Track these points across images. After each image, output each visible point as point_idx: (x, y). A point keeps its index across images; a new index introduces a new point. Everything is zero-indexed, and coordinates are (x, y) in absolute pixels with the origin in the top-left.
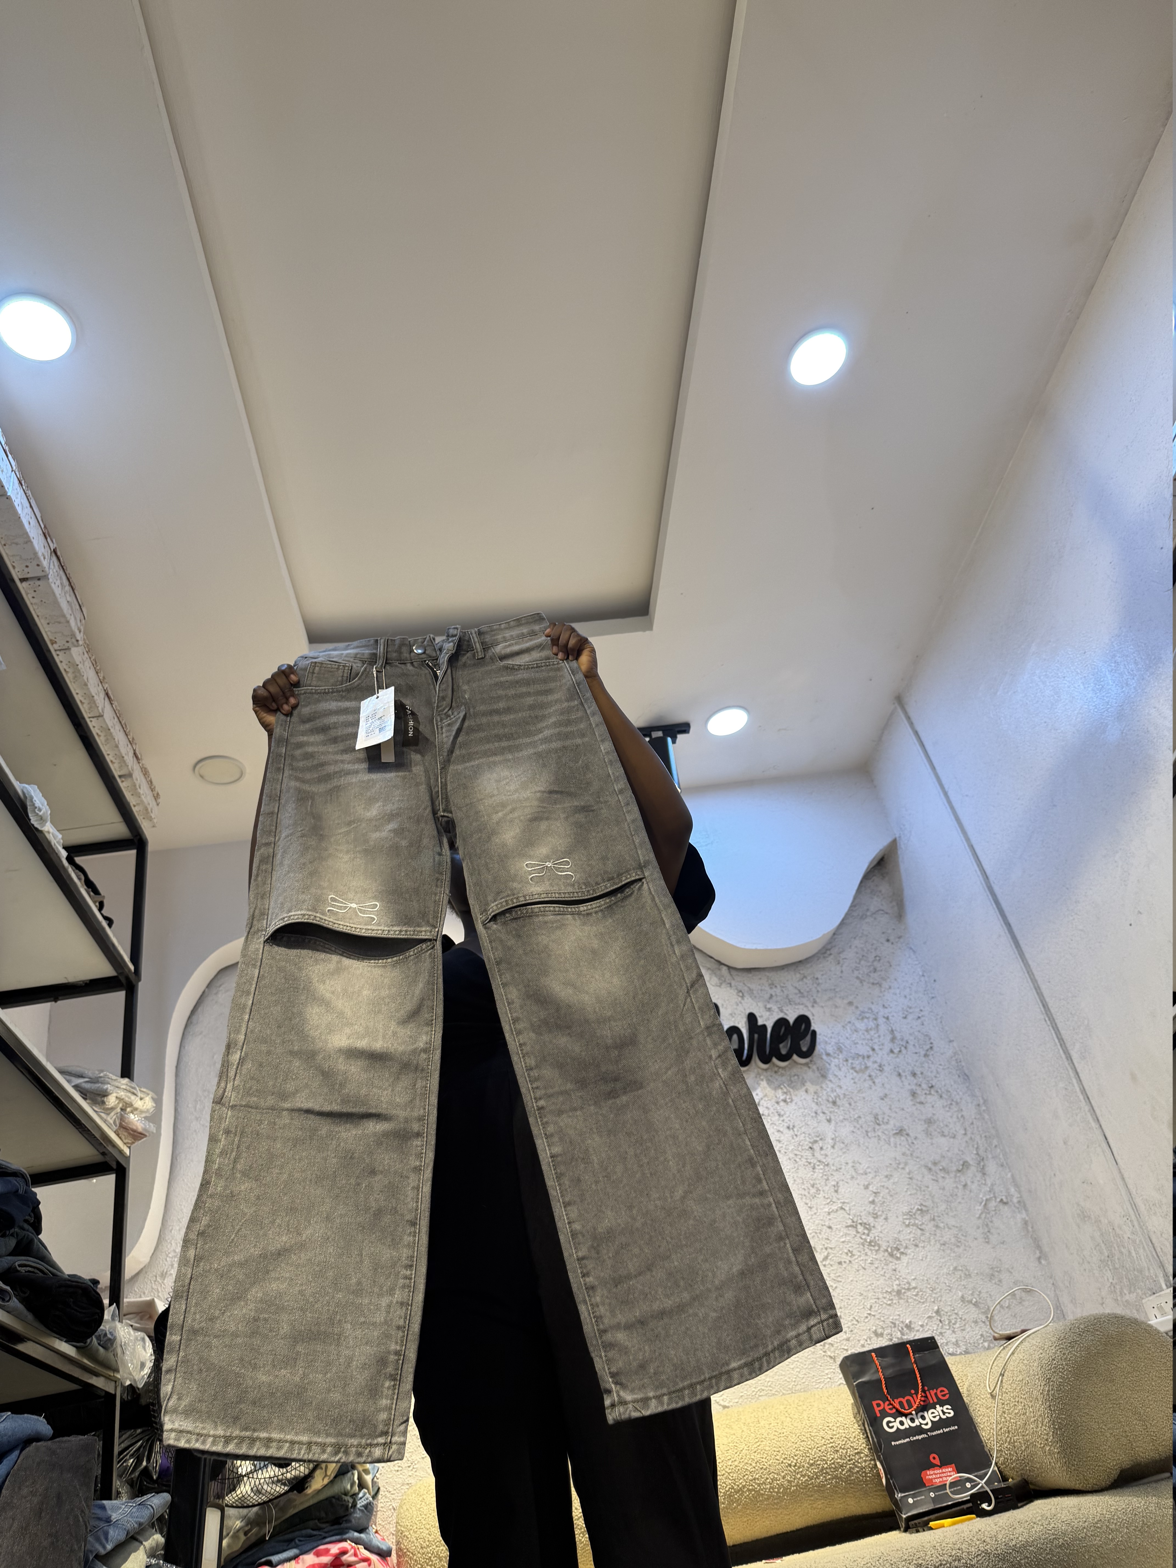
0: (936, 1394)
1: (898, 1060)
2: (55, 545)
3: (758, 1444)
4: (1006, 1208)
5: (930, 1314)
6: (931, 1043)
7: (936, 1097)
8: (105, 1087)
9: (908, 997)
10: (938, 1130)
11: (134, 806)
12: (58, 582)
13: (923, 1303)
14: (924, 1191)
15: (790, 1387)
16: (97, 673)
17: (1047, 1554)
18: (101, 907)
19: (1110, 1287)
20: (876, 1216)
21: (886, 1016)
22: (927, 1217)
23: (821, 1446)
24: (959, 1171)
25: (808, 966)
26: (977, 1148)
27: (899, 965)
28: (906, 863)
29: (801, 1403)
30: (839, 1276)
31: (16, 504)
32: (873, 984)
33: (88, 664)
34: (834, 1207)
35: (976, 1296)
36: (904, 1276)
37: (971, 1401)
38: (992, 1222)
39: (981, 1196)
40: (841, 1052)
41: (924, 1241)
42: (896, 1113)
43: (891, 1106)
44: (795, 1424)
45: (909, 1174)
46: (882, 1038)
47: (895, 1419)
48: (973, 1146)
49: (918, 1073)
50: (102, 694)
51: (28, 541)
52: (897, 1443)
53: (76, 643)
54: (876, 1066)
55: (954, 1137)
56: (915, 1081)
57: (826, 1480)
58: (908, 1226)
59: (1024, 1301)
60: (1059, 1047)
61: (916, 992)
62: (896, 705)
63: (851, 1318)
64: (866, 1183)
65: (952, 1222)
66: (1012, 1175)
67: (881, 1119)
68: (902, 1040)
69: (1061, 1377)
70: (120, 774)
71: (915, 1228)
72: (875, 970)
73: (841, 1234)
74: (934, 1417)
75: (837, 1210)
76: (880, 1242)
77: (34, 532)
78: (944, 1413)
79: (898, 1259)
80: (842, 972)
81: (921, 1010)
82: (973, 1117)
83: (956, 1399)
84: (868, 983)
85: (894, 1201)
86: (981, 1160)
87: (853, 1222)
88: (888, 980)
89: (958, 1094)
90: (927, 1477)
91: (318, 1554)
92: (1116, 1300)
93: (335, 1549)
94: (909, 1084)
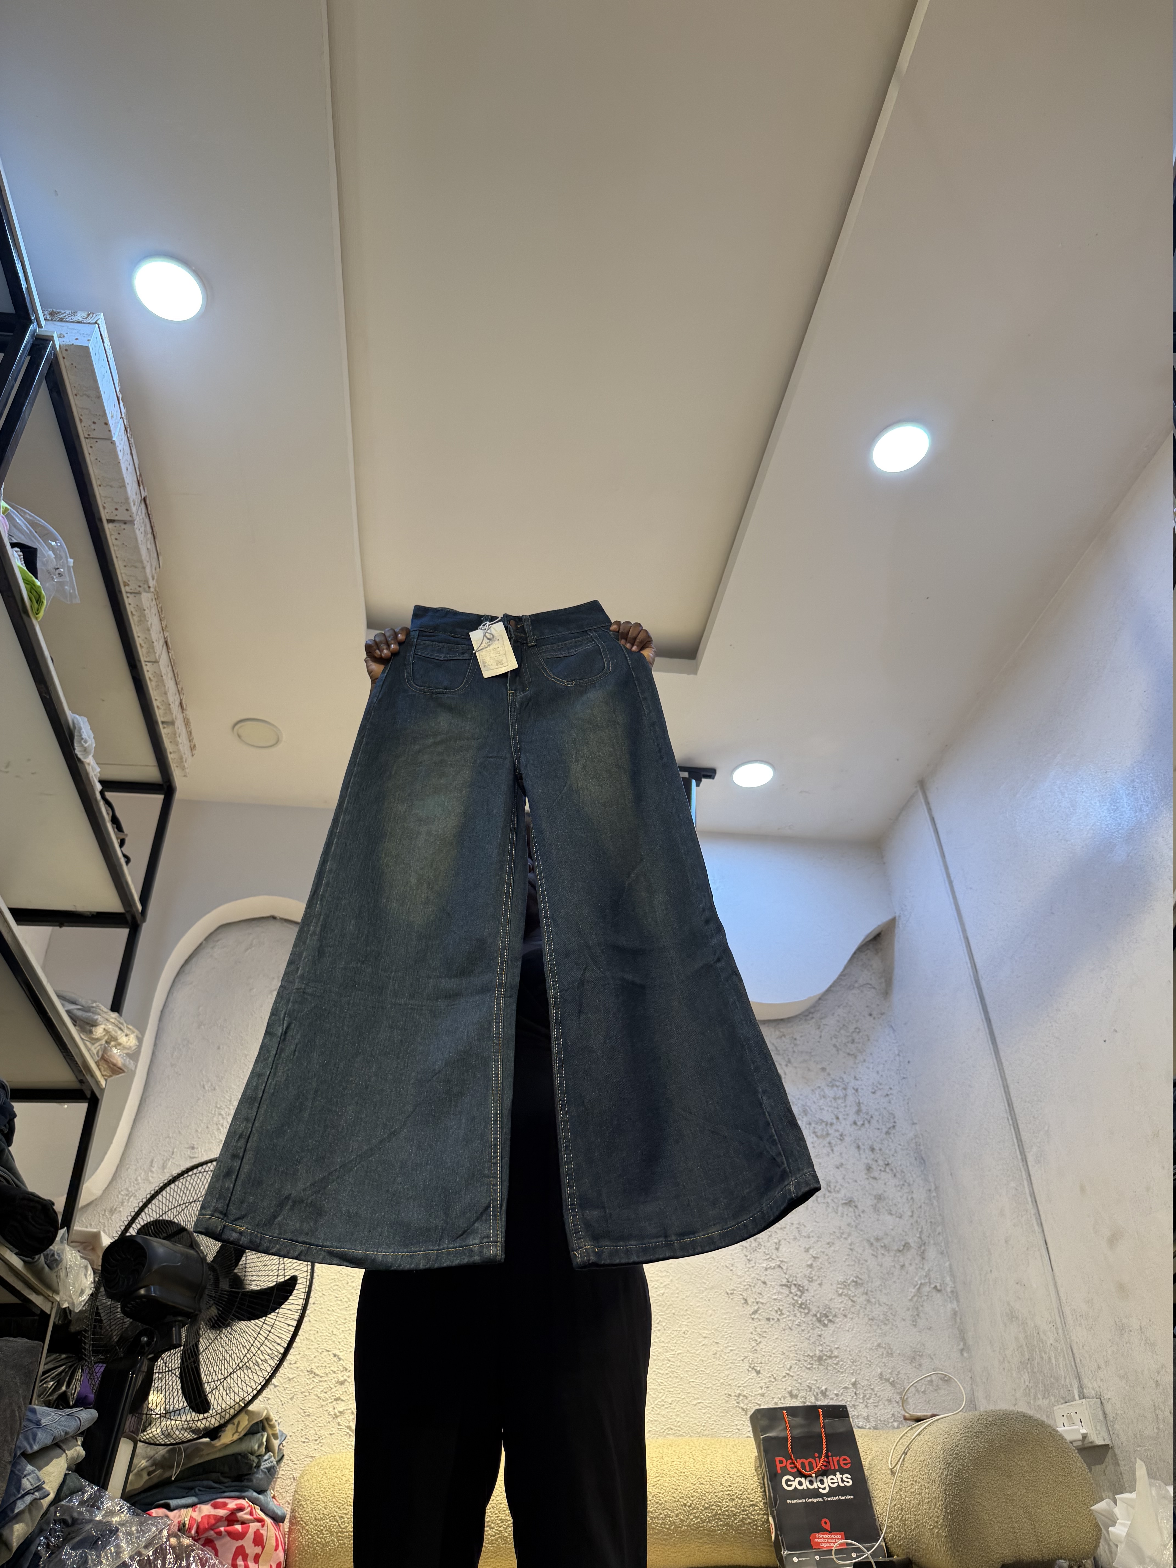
0: (838, 1461)
1: (860, 1132)
2: (146, 494)
3: (658, 1479)
4: (939, 1295)
5: (846, 1385)
6: (895, 1122)
7: (890, 1175)
8: (96, 1017)
9: (880, 1073)
10: (886, 1208)
11: (171, 753)
12: (142, 529)
13: (842, 1373)
14: (862, 1264)
15: (699, 1430)
16: (161, 620)
18: (122, 843)
19: (1025, 1389)
20: (811, 1280)
21: (856, 1088)
22: (861, 1290)
23: (718, 1492)
24: (900, 1251)
25: (789, 1025)
26: (921, 1232)
27: (877, 1041)
28: (901, 942)
29: (707, 1447)
30: (765, 1332)
31: (118, 449)
32: (849, 1054)
33: (154, 610)
34: (773, 1265)
35: (894, 1376)
36: (828, 1344)
37: (871, 1475)
38: (922, 1306)
39: (916, 1279)
40: (806, 1115)
41: (853, 1313)
42: (849, 1183)
43: (845, 1175)
44: (698, 1467)
45: (851, 1244)
46: (848, 1108)
47: (795, 1478)
48: (917, 1229)
49: (877, 1148)
50: (162, 642)
51: (123, 486)
52: (793, 1502)
53: (147, 589)
54: (837, 1134)
55: (900, 1217)
56: (873, 1156)
57: (717, 1526)
58: (840, 1295)
59: (940, 1389)
60: (1017, 1147)
61: (888, 1070)
62: (918, 788)
63: (769, 1375)
64: (807, 1247)
65: (884, 1299)
66: (950, 1265)
67: (832, 1187)
68: (867, 1114)
69: (961, 1464)
70: (163, 720)
71: (847, 1298)
72: (853, 1041)
73: (775, 1291)
74: (833, 1483)
75: (774, 1268)
76: (811, 1306)
77: (130, 479)
78: (843, 1481)
79: (825, 1325)
80: (821, 1037)
81: (891, 1089)
82: (923, 1201)
83: (856, 1470)
84: (844, 1052)
85: (831, 1269)
86: (923, 1245)
87: (788, 1282)
88: (864, 1054)
89: (912, 1176)
90: (816, 1540)
91: (215, 1506)
92: (1029, 1403)
93: (232, 1504)
94: (866, 1158)
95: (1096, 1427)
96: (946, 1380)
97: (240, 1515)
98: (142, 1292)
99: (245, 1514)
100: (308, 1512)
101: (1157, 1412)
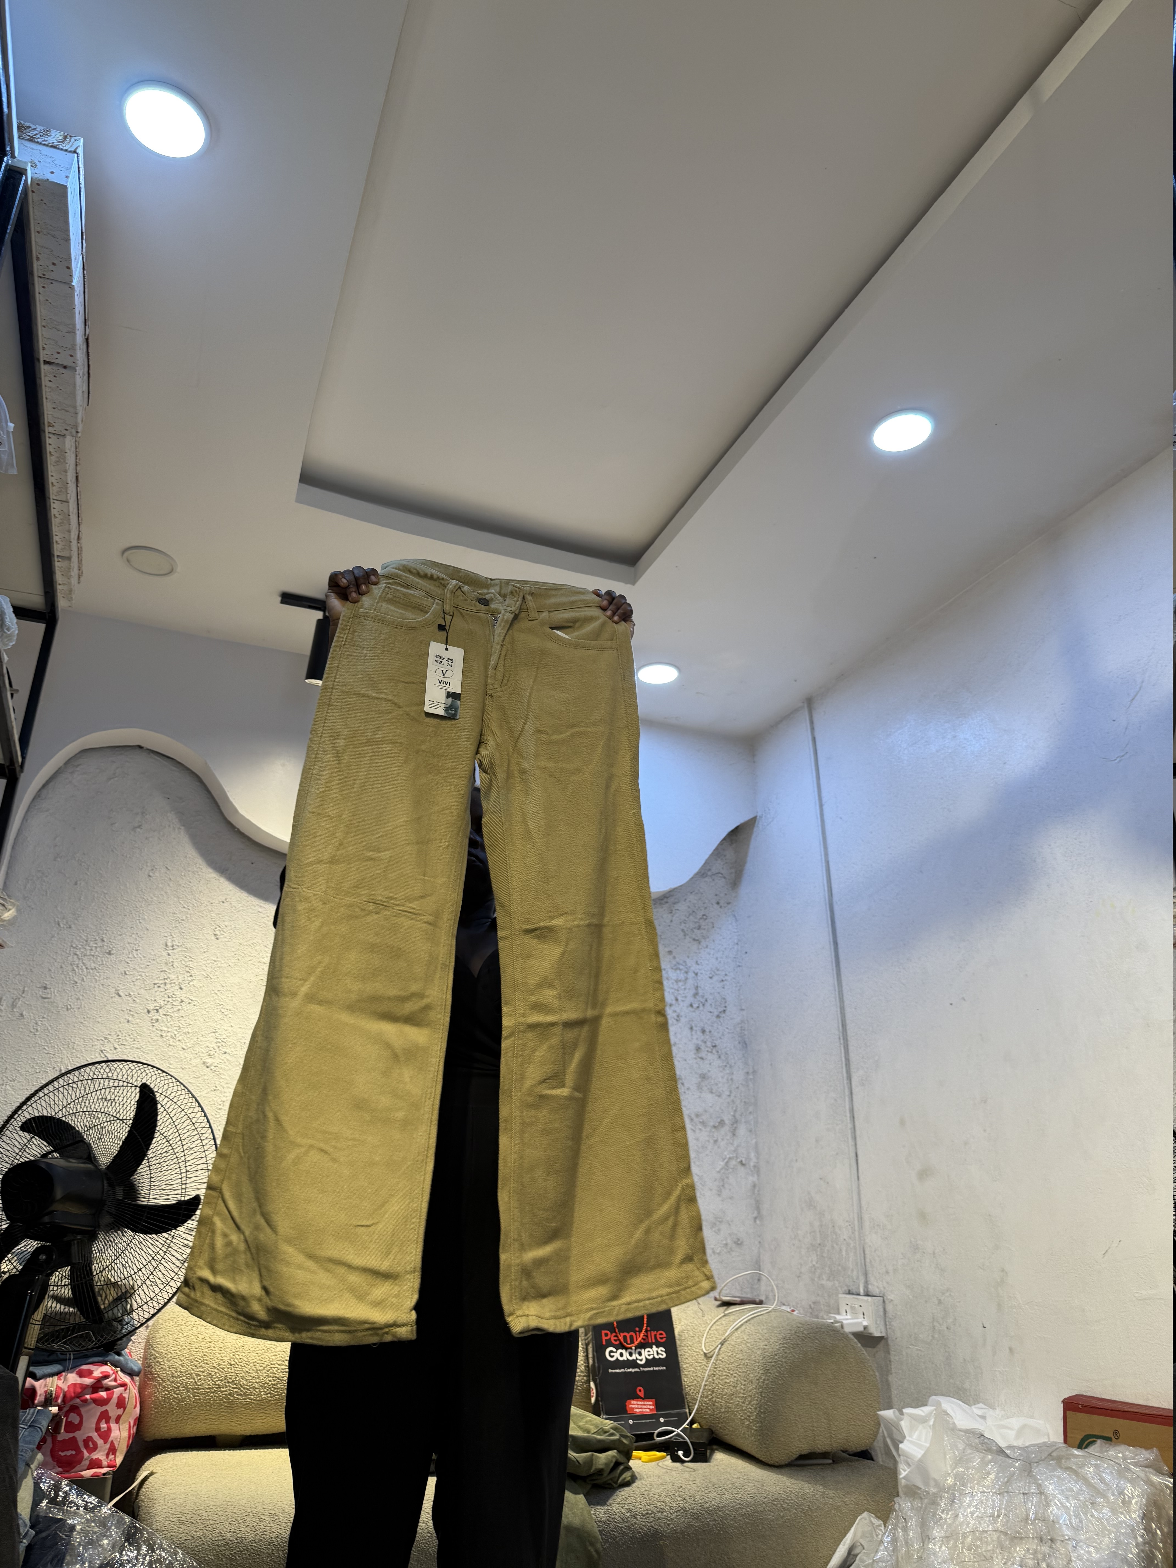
0: (655, 1336)
1: (694, 1014)
4: (743, 1168)
6: (726, 1007)
7: (715, 1056)
9: (719, 959)
10: (709, 1087)
11: (60, 585)
17: (731, 1520)
19: (811, 1267)
21: (697, 973)
24: (715, 1127)
26: (735, 1111)
27: (720, 928)
28: (757, 841)
32: (694, 940)
38: (727, 1178)
39: (726, 1153)
46: (687, 991)
47: (617, 1350)
48: (732, 1107)
49: (707, 1031)
52: (614, 1371)
53: (74, 433)
54: (675, 1015)
55: (719, 1096)
56: (702, 1037)
59: (732, 1251)
61: (727, 957)
62: (806, 705)
65: (696, 1170)
66: (756, 1143)
68: (703, 997)
69: (778, 1372)
70: (59, 554)
72: (699, 928)
78: (658, 1353)
80: (671, 921)
81: (726, 975)
82: (740, 1082)
83: (670, 1345)
84: (690, 938)
86: (736, 1121)
88: (707, 940)
89: (734, 1059)
90: (631, 1406)
91: (81, 1374)
93: (98, 1371)
94: (697, 1039)
95: (876, 1321)
96: (739, 1243)
97: (107, 1382)
98: (46, 1219)
99: (111, 1381)
100: (165, 1370)
101: (935, 1324)
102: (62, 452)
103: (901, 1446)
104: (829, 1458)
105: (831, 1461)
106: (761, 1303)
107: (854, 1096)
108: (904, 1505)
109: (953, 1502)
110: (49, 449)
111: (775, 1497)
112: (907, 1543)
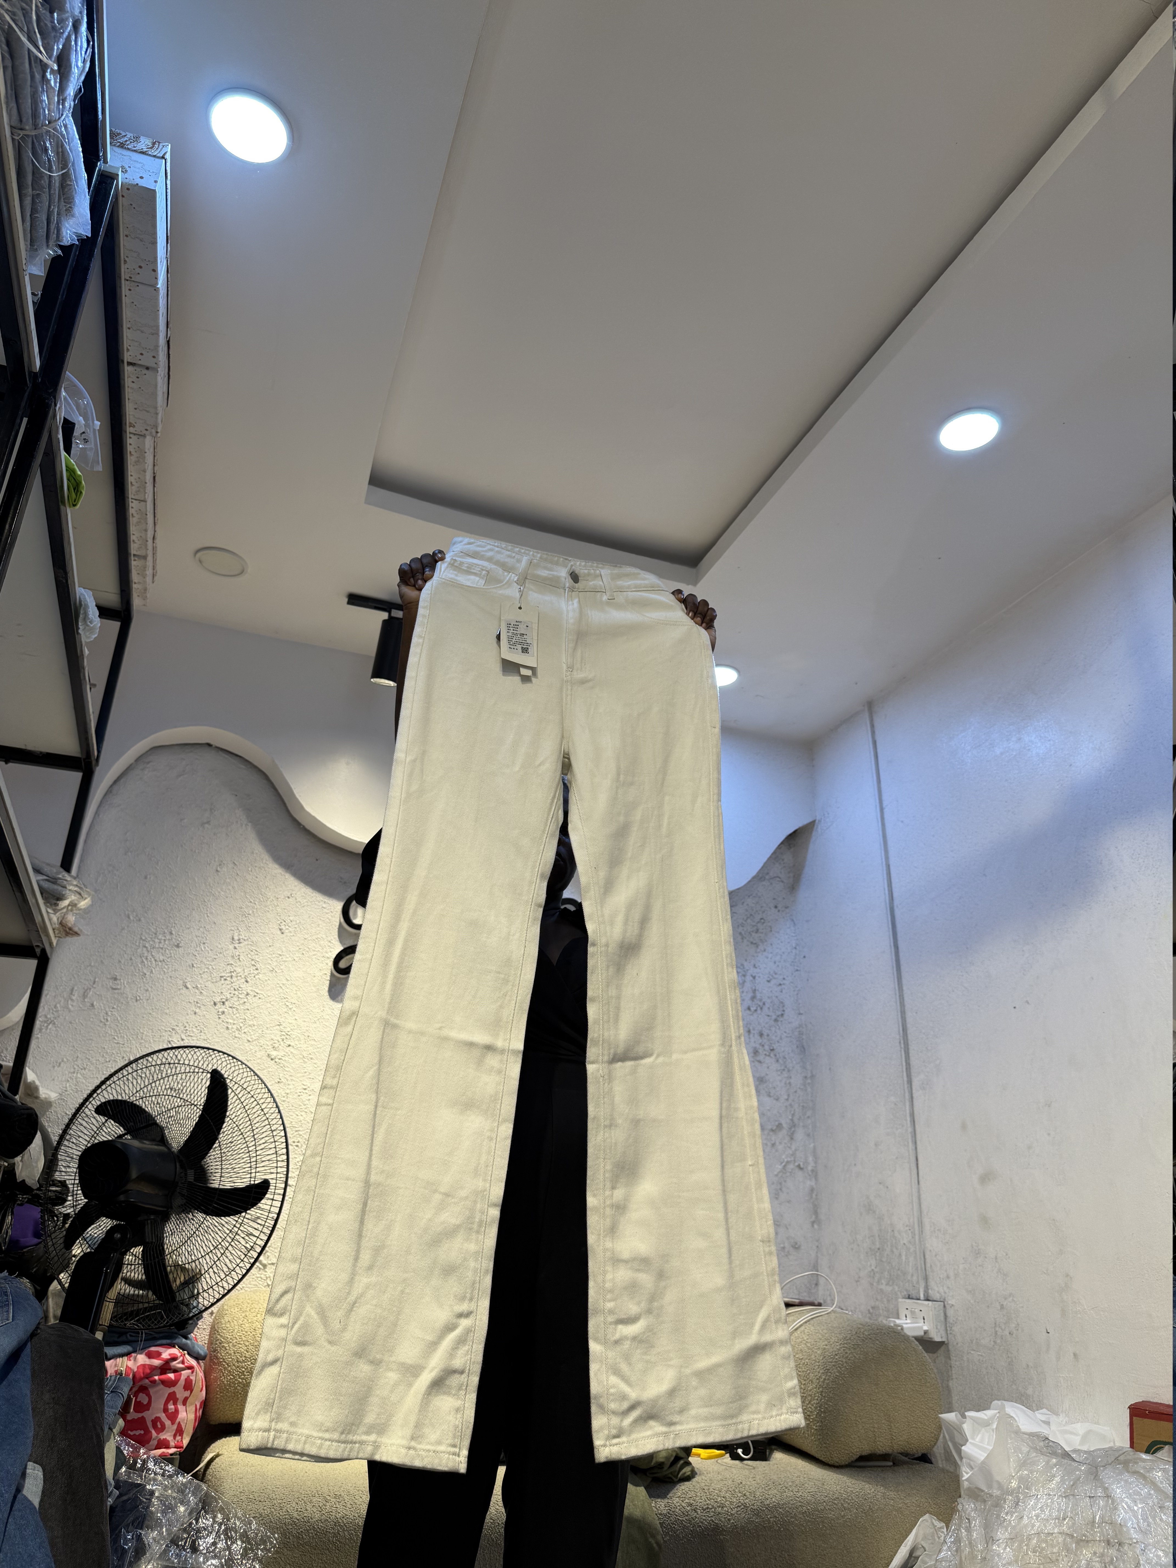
1: (752, 1017)
2: (172, 337)
4: (801, 1172)
6: (784, 1011)
7: (773, 1060)
9: (777, 963)
10: (767, 1090)
11: (134, 584)
16: (154, 457)
17: (792, 1517)
19: (870, 1272)
21: (754, 976)
24: (772, 1130)
26: (793, 1115)
27: (778, 932)
28: (816, 845)
31: (160, 297)
32: (752, 943)
33: (152, 454)
39: (783, 1157)
46: (745, 994)
48: (790, 1111)
49: (765, 1034)
50: (152, 479)
53: (154, 434)
55: (777, 1100)
56: (760, 1041)
60: (904, 1070)
61: (785, 961)
62: (866, 708)
66: (815, 1148)
68: (761, 1000)
69: (839, 1372)
70: (135, 553)
72: (757, 931)
77: (163, 324)
81: (784, 979)
82: (798, 1087)
84: (748, 941)
86: (793, 1126)
88: (765, 944)
89: (792, 1063)
91: (150, 1356)
92: (872, 1284)
93: (166, 1353)
94: (755, 1042)
95: (937, 1326)
96: (796, 1247)
97: (174, 1364)
98: (122, 1198)
99: (178, 1363)
100: (231, 1354)
101: (997, 1329)
102: (142, 452)
103: (963, 1448)
104: (888, 1460)
105: (891, 1464)
106: (820, 1305)
107: (915, 1100)
108: (967, 1506)
109: (1017, 1504)
110: (130, 448)
111: (836, 1496)
112: (970, 1543)
